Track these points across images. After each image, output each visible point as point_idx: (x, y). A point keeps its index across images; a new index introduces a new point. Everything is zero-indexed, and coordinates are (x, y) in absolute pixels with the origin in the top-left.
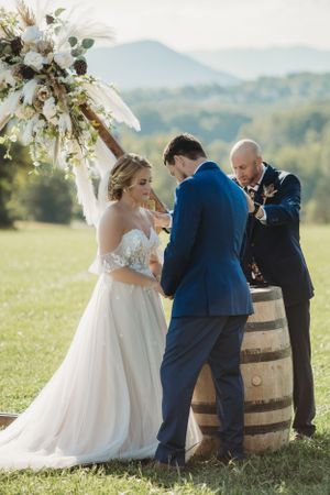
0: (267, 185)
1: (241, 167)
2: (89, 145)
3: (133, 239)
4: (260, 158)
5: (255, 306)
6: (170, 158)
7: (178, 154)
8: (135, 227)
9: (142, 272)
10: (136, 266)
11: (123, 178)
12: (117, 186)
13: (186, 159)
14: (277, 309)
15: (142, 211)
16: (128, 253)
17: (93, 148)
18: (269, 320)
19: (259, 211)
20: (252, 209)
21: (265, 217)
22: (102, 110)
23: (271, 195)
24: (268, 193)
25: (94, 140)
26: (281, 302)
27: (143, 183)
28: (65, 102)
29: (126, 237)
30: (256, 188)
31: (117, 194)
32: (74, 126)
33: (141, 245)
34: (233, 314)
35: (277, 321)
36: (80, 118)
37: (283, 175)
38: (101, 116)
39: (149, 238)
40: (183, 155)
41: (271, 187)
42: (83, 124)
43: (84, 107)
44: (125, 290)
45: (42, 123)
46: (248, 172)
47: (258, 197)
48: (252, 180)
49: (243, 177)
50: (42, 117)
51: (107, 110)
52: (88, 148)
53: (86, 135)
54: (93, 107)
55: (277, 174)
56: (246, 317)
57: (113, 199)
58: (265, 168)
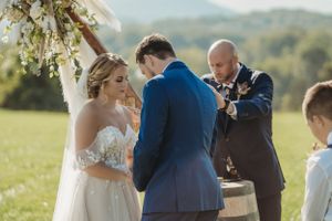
0: (241, 83)
1: (218, 65)
2: (73, 45)
3: (108, 136)
4: (236, 58)
5: (227, 201)
6: (141, 58)
7: (148, 54)
8: (110, 124)
9: (118, 167)
10: (112, 162)
11: (100, 75)
12: (94, 84)
13: (155, 59)
14: (249, 204)
15: (119, 107)
16: (102, 150)
17: (78, 48)
18: (242, 214)
19: (230, 107)
20: (223, 105)
21: (235, 112)
22: (85, 13)
23: (244, 93)
24: (241, 90)
25: (78, 42)
26: (253, 197)
27: (120, 80)
28: (51, 5)
29: (101, 134)
30: (231, 86)
31: (94, 91)
32: (59, 27)
33: (115, 141)
34: (203, 209)
35: (249, 215)
36: (66, 21)
37: (256, 74)
38: (84, 19)
39: (124, 134)
40: (152, 54)
41: (244, 85)
42: (68, 26)
43: (68, 10)
44: (100, 185)
45: (29, 25)
46: (224, 70)
47: (233, 95)
48: (228, 78)
49: (218, 75)
50: (30, 19)
51: (90, 12)
52: (73, 49)
53: (71, 36)
54: (77, 10)
55: (251, 73)
56: (216, 212)
57: (90, 97)
58: (239, 67)
